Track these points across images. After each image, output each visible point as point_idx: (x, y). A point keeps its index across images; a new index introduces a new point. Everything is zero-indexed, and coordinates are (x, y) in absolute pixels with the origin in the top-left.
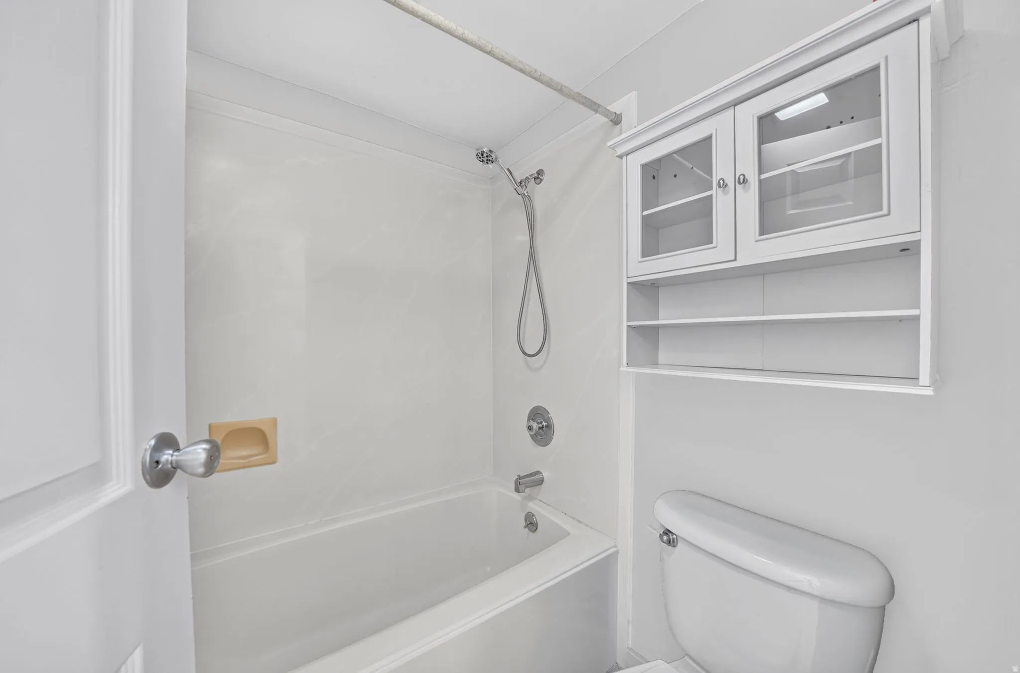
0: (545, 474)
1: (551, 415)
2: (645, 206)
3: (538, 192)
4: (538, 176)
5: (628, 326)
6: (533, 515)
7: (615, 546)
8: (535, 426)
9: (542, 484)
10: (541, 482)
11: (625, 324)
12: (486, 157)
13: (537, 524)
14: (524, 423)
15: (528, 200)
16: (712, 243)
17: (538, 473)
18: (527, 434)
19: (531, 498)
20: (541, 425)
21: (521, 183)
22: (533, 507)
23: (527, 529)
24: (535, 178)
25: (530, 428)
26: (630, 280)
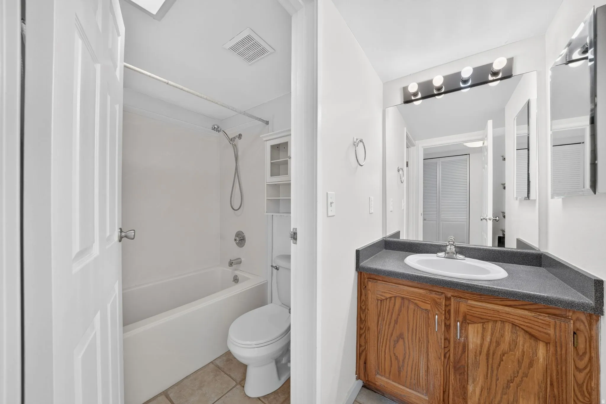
0: (243, 259)
1: (245, 234)
2: (272, 159)
3: (240, 143)
4: (240, 136)
5: (267, 199)
6: (237, 276)
7: (267, 280)
8: (237, 239)
9: (241, 263)
10: (240, 262)
11: (266, 198)
12: (216, 129)
13: (238, 279)
14: (233, 237)
15: (235, 147)
16: (288, 174)
17: (240, 258)
18: (234, 243)
19: (236, 270)
20: (240, 239)
21: (232, 139)
22: (237, 273)
23: (234, 282)
24: (239, 137)
25: (235, 240)
26: (267, 183)
